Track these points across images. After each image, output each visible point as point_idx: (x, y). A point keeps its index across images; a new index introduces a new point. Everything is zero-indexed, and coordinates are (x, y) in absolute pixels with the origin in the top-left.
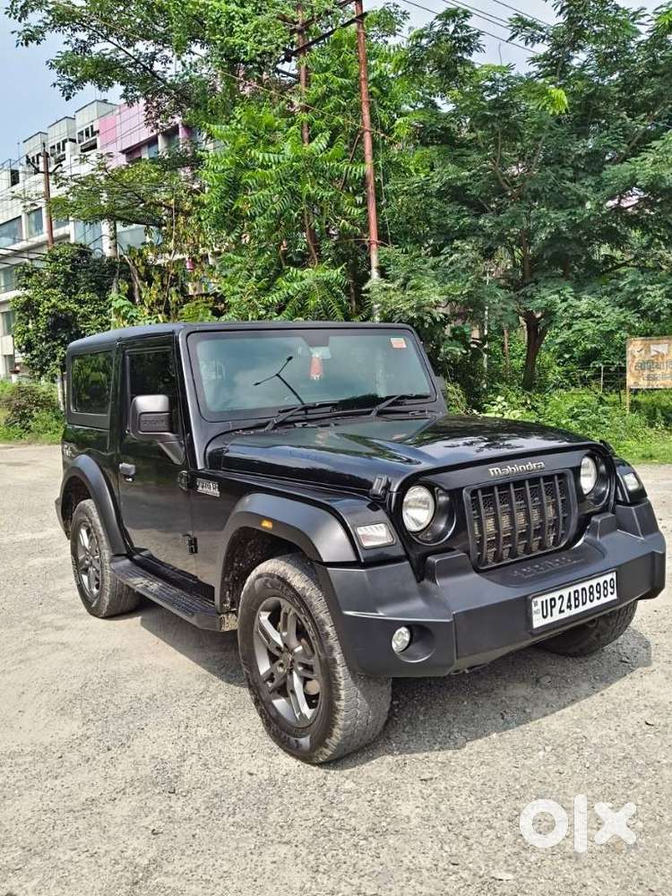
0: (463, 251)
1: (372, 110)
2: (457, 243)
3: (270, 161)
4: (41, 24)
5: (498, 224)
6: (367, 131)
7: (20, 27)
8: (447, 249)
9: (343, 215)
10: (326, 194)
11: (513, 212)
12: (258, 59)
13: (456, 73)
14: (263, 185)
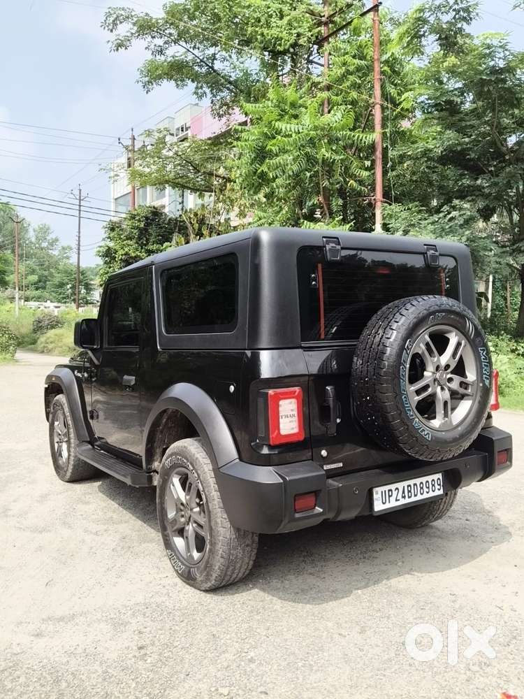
0: (461, 209)
1: (383, 87)
2: (456, 202)
3: (291, 131)
4: (129, 34)
5: (496, 184)
6: (377, 103)
7: (112, 37)
8: (446, 208)
9: (353, 176)
10: (337, 158)
11: (510, 172)
12: (292, 50)
13: (455, 44)
14: (284, 151)
